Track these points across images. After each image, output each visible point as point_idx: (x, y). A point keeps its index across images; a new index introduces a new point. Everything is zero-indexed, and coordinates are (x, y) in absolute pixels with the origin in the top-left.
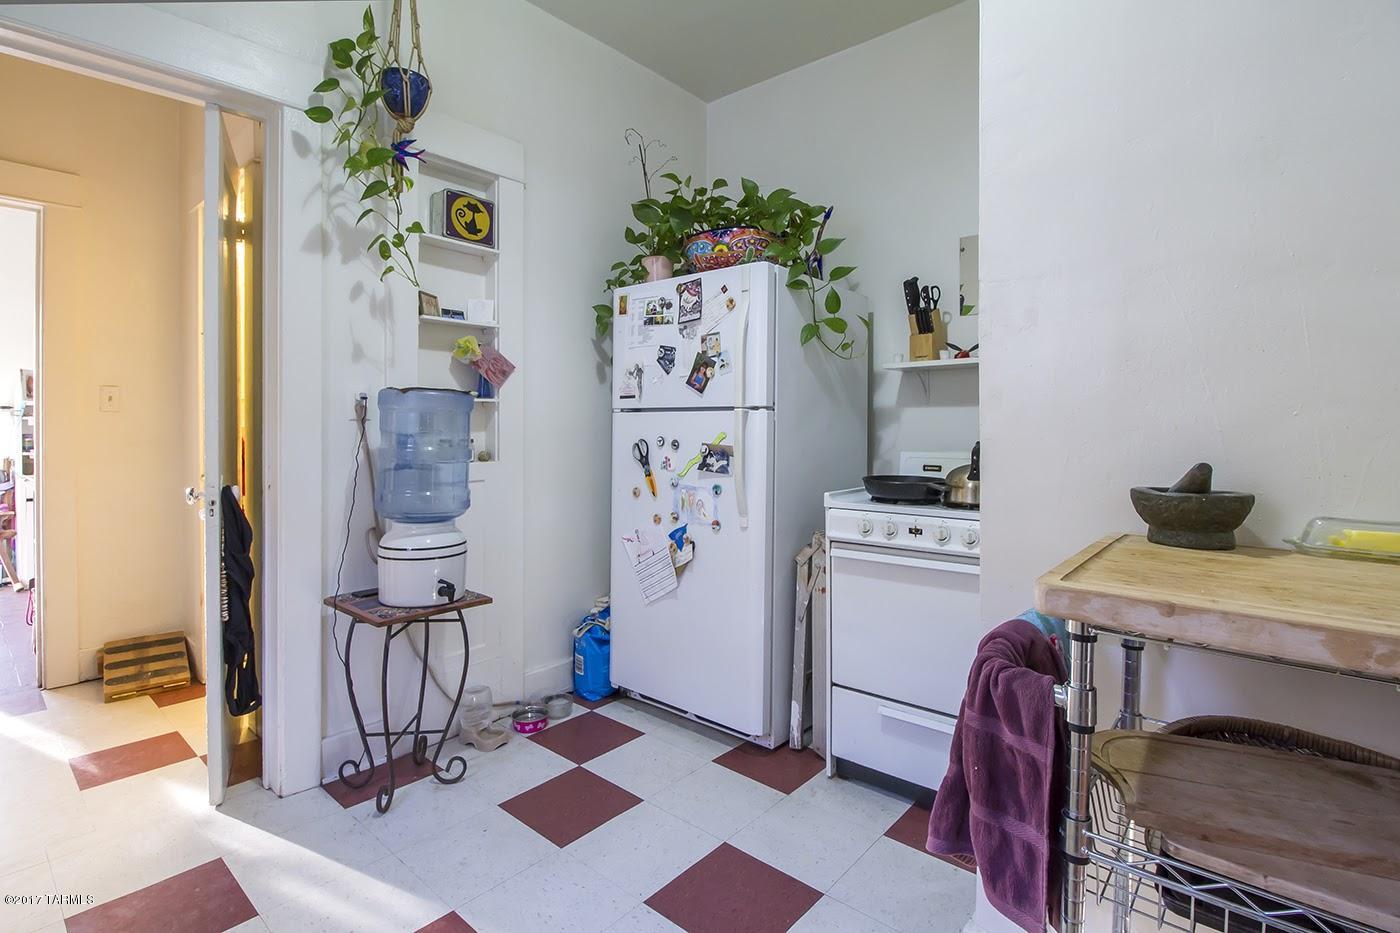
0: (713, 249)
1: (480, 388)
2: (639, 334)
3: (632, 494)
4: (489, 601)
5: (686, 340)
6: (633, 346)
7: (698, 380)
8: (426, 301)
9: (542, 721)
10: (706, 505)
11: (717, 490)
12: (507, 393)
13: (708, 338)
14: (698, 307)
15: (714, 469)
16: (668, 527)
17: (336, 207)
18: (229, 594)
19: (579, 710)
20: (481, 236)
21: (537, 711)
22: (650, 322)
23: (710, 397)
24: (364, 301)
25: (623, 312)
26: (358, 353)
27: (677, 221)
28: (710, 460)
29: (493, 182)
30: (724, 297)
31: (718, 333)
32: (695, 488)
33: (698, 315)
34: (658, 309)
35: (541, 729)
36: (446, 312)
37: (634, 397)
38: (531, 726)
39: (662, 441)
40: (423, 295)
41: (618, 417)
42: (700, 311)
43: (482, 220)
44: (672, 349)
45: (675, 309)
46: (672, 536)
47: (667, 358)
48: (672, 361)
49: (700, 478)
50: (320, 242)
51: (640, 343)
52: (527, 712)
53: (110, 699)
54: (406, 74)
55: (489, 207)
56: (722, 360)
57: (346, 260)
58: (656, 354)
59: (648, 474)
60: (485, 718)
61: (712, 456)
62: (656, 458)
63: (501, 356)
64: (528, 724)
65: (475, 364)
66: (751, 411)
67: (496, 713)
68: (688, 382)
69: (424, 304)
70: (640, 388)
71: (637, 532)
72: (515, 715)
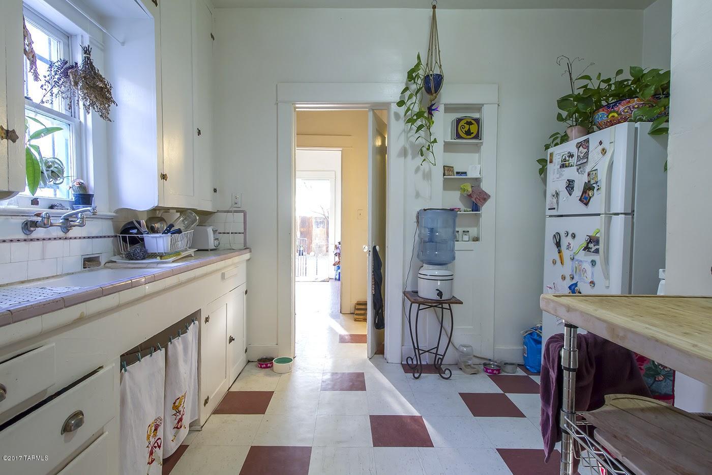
0: (607, 117)
1: (473, 207)
2: (557, 173)
3: (552, 263)
4: (461, 303)
5: (580, 175)
6: (555, 180)
7: (585, 200)
8: (447, 169)
9: (497, 370)
10: (587, 271)
11: (593, 263)
12: (487, 209)
13: (591, 173)
14: (586, 156)
15: (592, 250)
16: (568, 282)
17: (410, 137)
18: (375, 284)
19: (520, 373)
20: (473, 136)
21: (497, 366)
22: (563, 166)
23: (591, 208)
24: (420, 174)
25: (551, 162)
26: (418, 195)
27: (583, 104)
28: (591, 245)
29: (482, 107)
30: (600, 147)
31: (597, 169)
32: (581, 261)
33: (586, 160)
34: (567, 159)
35: (496, 374)
36: (458, 173)
37: (554, 209)
38: (490, 371)
39: (567, 233)
40: (445, 167)
41: (548, 220)
42: (587, 158)
43: (474, 129)
44: (573, 181)
45: (575, 158)
46: (570, 288)
47: (570, 186)
48: (573, 188)
49: (585, 255)
50: (404, 153)
51: (557, 178)
52: (491, 365)
53: (356, 320)
54: (431, 76)
55: (477, 121)
56: (598, 186)
57: (413, 158)
58: (565, 185)
59: (560, 252)
60: (470, 360)
61: (592, 243)
62: (565, 242)
63: (483, 191)
64: (489, 369)
65: (470, 196)
66: (613, 216)
67: (477, 361)
68: (580, 200)
69: (446, 171)
70: (558, 203)
71: (554, 284)
72: (485, 364)
